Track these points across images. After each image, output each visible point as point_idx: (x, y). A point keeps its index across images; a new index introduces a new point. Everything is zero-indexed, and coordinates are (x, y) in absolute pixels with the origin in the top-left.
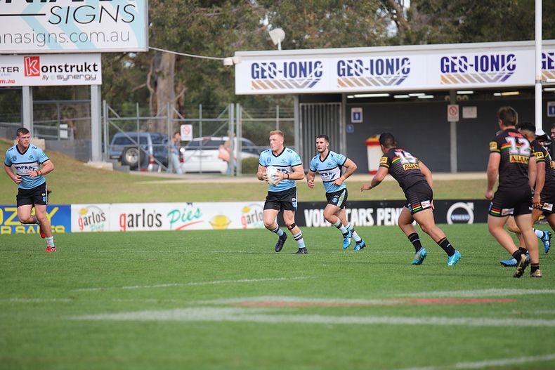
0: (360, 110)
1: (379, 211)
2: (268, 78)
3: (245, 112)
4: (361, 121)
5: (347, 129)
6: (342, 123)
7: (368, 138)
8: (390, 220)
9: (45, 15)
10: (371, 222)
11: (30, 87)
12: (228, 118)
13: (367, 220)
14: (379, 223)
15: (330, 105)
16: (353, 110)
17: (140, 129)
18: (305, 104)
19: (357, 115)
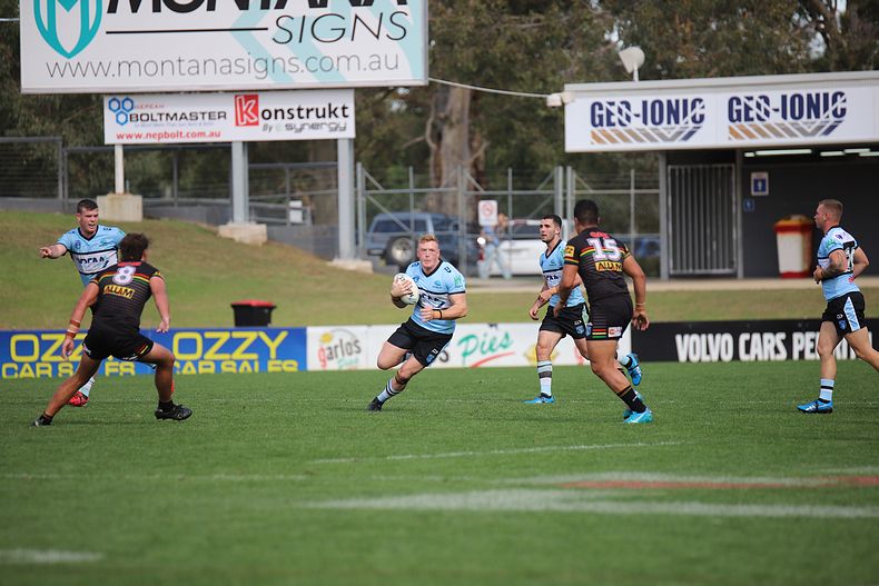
0: (765, 176)
1: (796, 336)
2: (618, 126)
3: (580, 180)
4: (767, 193)
5: (744, 206)
6: (736, 196)
7: (777, 221)
8: (813, 351)
9: (266, 29)
10: (783, 355)
11: (244, 143)
12: (553, 189)
13: (777, 351)
14: (796, 356)
15: (716, 169)
16: (754, 176)
17: (415, 207)
18: (677, 167)
19: (760, 185)
